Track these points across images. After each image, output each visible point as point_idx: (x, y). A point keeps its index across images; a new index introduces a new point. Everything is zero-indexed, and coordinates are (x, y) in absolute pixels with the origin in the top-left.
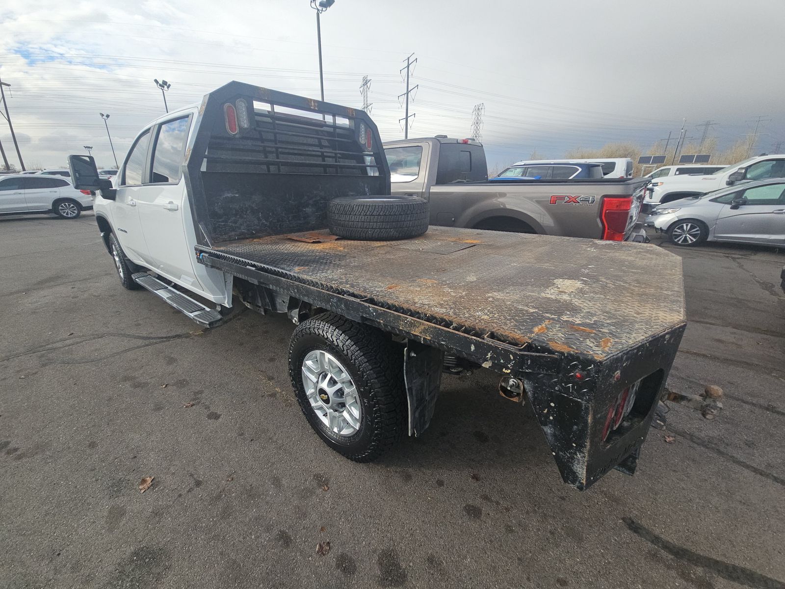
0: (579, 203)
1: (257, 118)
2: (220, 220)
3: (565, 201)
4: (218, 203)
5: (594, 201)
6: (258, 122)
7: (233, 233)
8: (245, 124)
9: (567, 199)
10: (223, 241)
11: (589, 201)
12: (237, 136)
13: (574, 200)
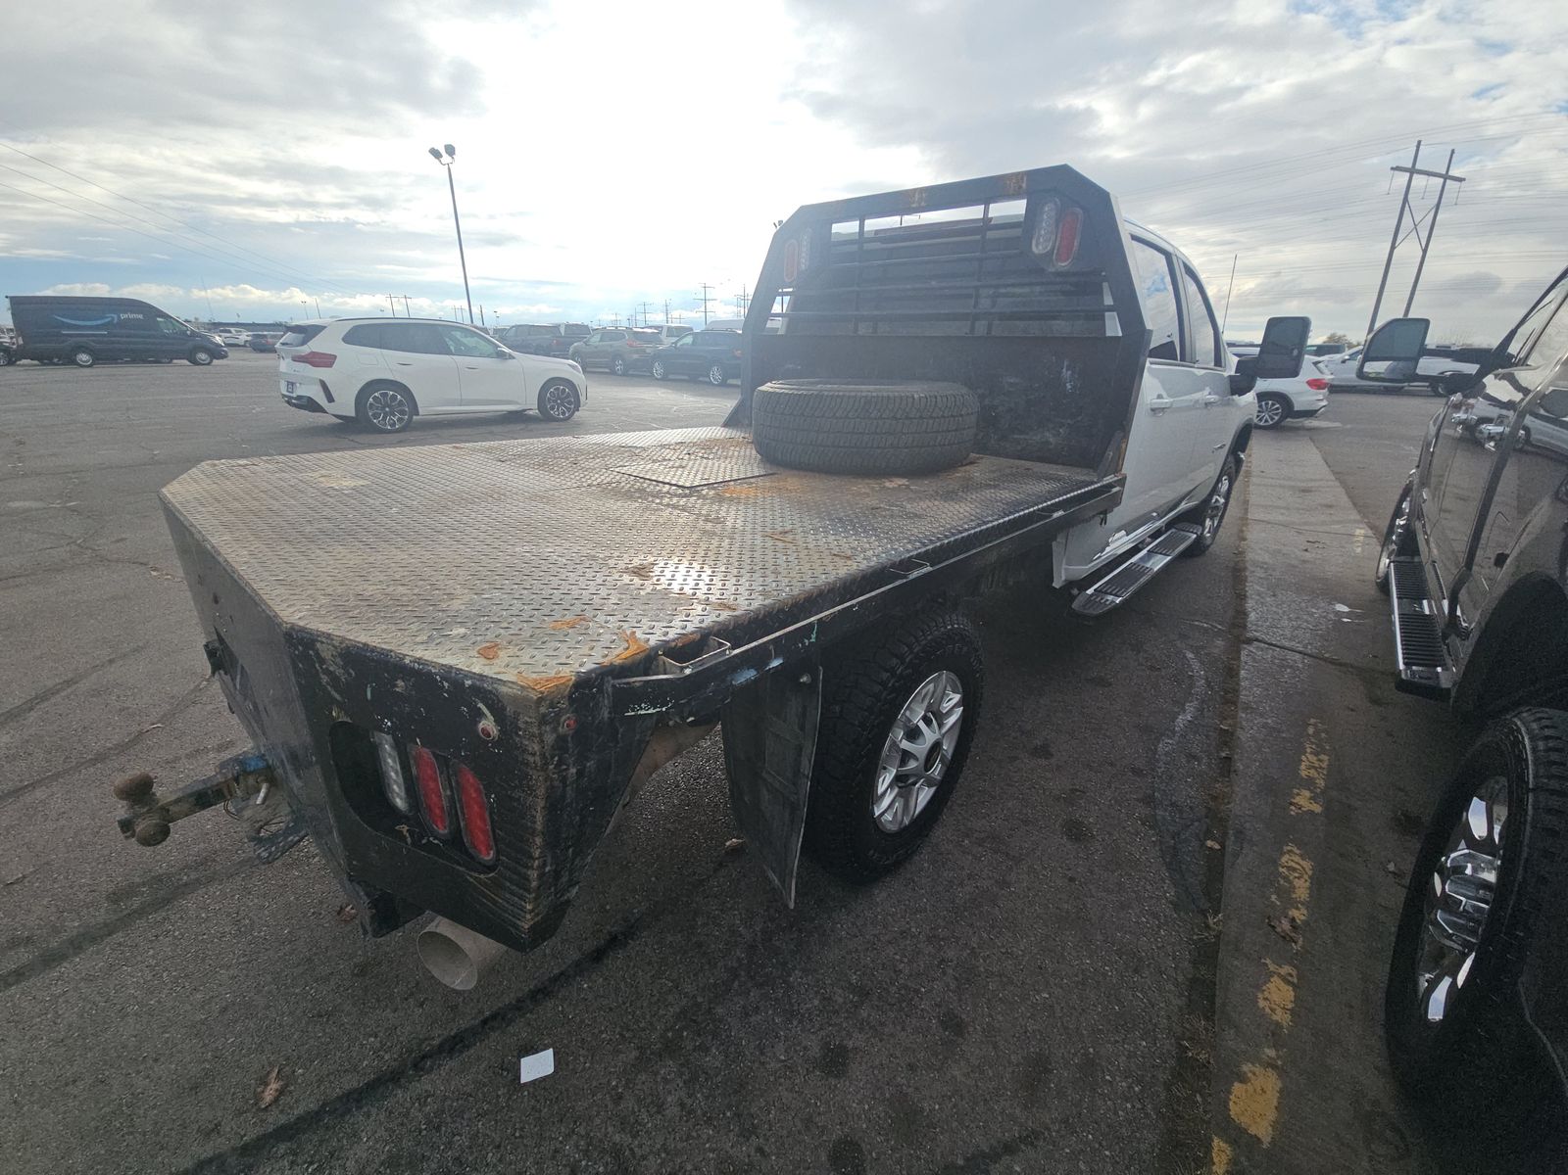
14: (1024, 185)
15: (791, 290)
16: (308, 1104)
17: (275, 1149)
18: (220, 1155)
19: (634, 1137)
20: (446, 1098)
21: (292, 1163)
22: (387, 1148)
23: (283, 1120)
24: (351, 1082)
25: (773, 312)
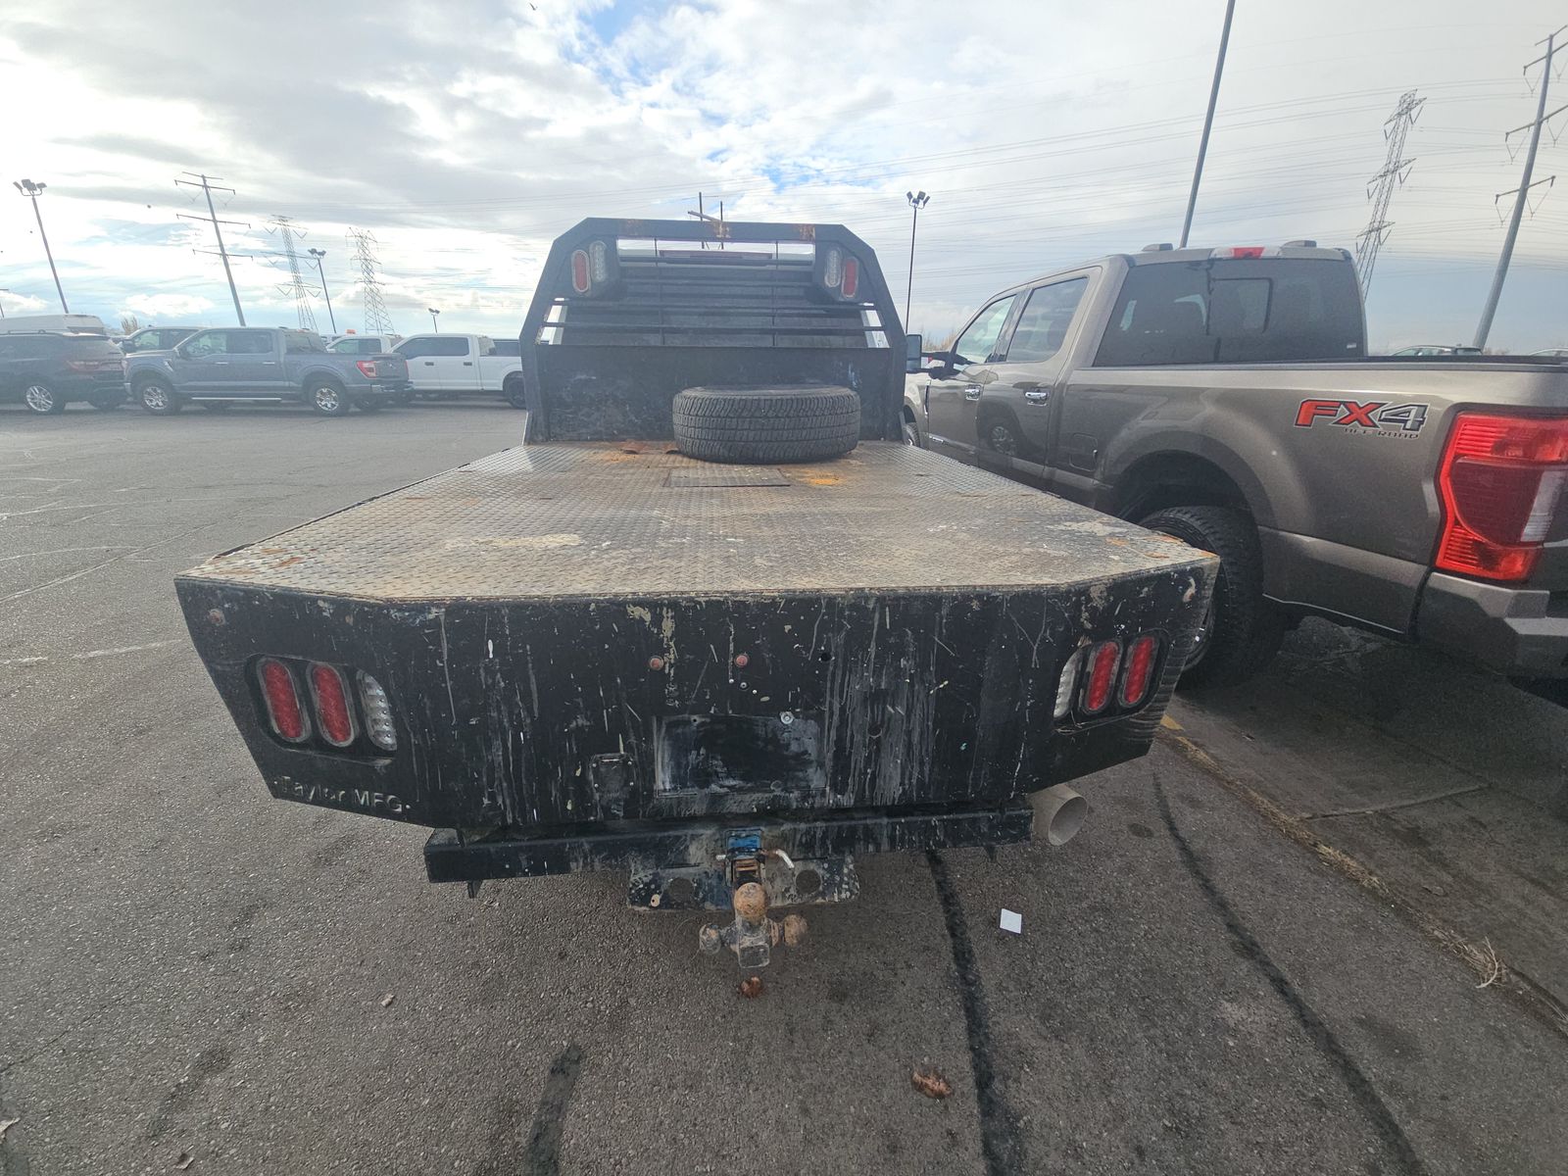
0: (1375, 426)
1: (623, 264)
2: (568, 411)
3: (1337, 418)
4: (566, 387)
5: (1422, 423)
6: (624, 269)
7: (584, 430)
8: (600, 276)
9: (1343, 411)
10: (570, 440)
11: (1405, 422)
12: (588, 295)
13: (1360, 413)
14: (814, 235)
15: (562, 299)
16: (965, 1061)
17: (997, 1091)
18: (984, 1134)
19: (1088, 898)
20: (1009, 976)
21: (1015, 1080)
22: (1032, 1018)
23: (971, 1081)
24: (960, 1027)
25: (549, 321)
